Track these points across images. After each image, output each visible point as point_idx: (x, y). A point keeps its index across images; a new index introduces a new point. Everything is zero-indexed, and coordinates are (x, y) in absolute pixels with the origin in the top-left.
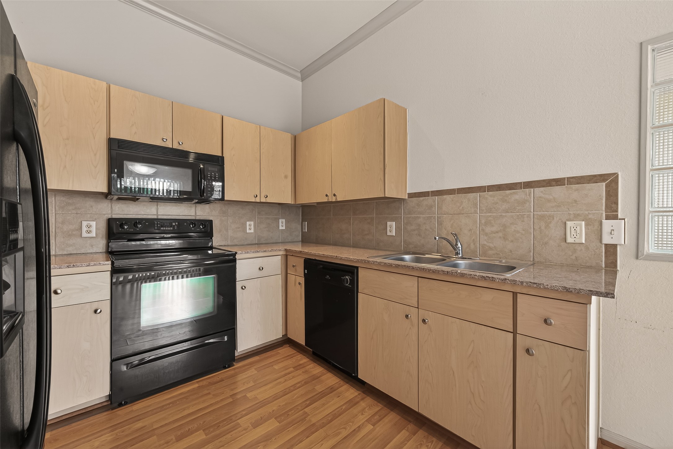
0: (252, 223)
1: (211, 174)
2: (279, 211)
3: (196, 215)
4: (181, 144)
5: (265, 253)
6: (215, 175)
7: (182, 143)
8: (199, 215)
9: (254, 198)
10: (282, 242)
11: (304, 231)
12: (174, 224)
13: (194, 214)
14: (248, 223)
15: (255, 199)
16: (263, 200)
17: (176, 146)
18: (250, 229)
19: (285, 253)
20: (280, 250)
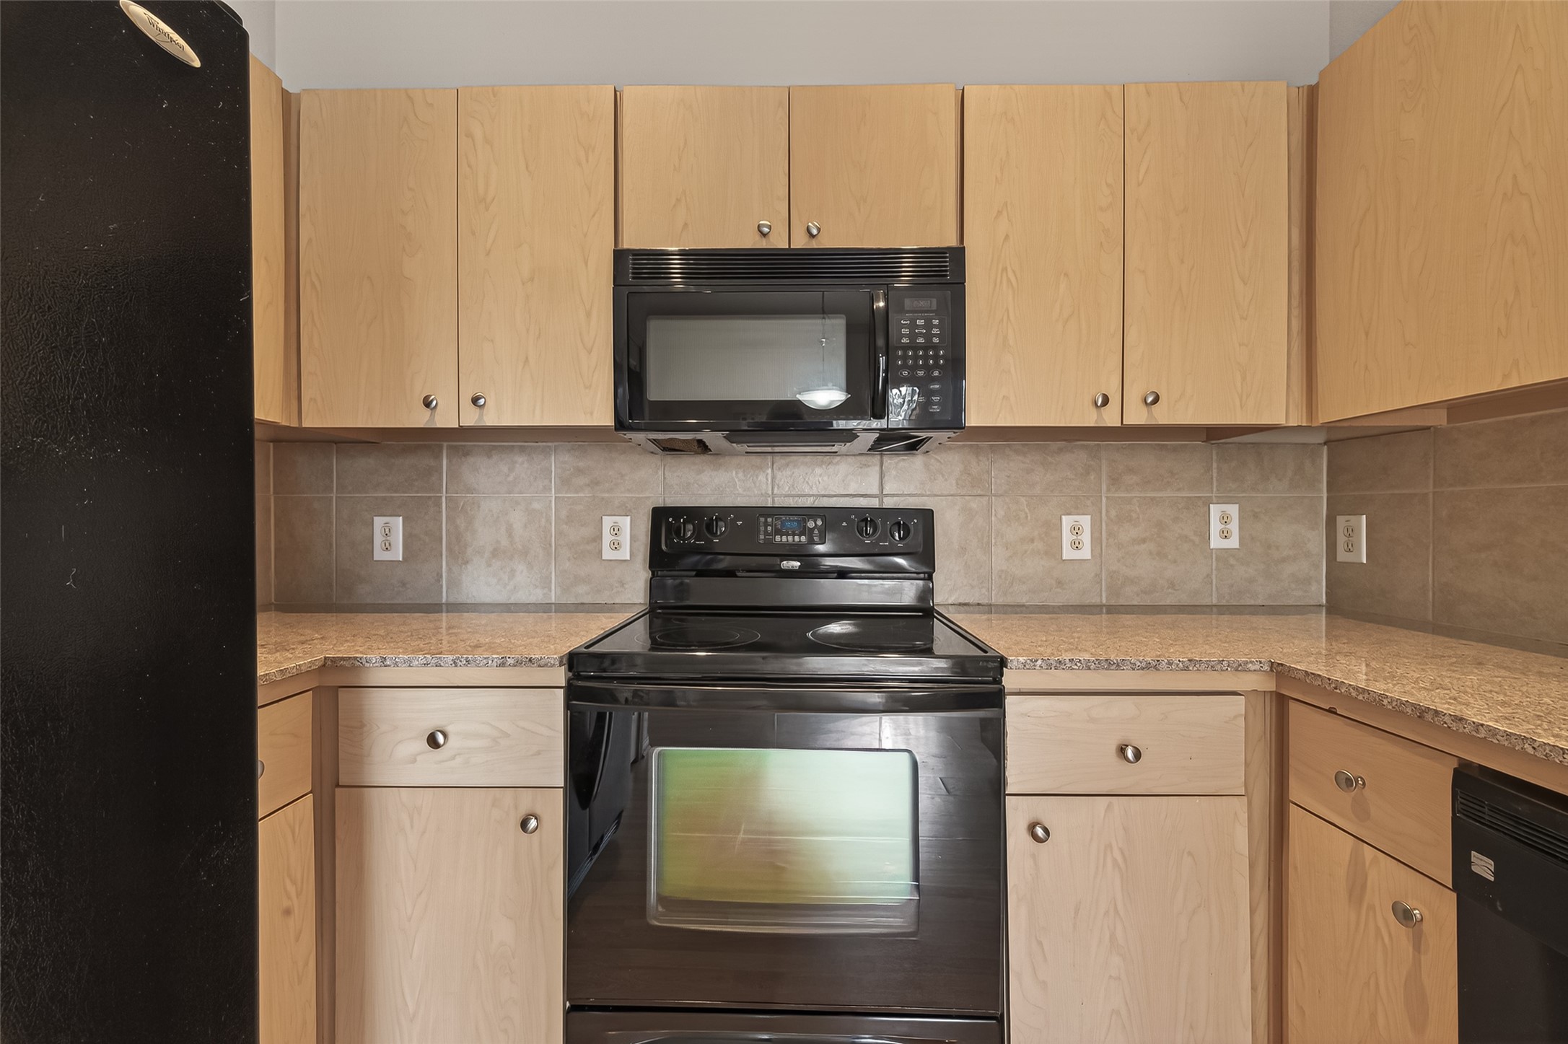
0: (1085, 521)
1: (913, 326)
2: (1209, 469)
3: (881, 495)
4: (815, 232)
5: (1152, 673)
6: (929, 326)
7: (819, 230)
8: (893, 495)
9: (1094, 410)
10: (1224, 602)
11: (1342, 556)
12: (811, 524)
13: (875, 491)
14: (1067, 521)
15: (1100, 416)
16: (1137, 416)
17: (800, 242)
18: (1076, 545)
19: (1270, 686)
20: (1240, 668)
